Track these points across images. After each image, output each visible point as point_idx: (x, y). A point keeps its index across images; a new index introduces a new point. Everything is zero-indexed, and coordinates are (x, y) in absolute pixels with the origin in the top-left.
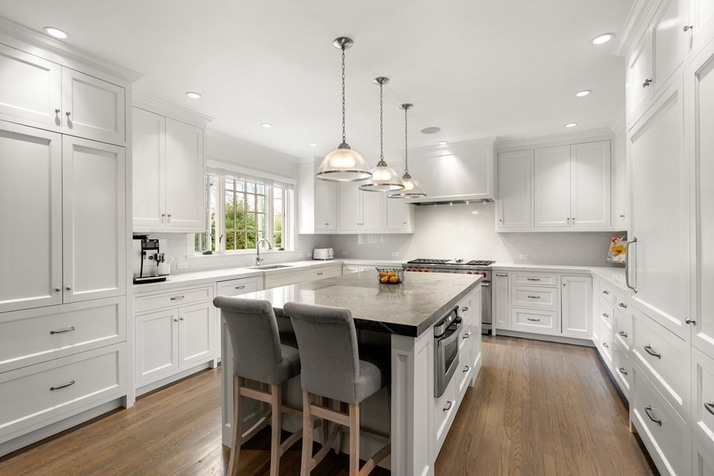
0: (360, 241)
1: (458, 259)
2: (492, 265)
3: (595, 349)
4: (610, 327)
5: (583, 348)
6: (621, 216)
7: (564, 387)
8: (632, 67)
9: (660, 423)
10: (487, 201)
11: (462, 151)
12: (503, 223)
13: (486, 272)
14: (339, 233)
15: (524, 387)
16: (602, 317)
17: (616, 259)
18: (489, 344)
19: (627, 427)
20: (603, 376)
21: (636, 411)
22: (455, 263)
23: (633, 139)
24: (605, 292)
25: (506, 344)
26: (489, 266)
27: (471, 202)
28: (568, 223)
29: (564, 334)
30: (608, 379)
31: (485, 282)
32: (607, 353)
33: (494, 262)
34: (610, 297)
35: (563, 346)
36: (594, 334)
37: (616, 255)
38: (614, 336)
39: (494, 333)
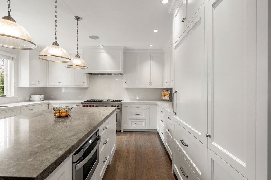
0: (63, 91)
1: (108, 99)
2: (122, 102)
3: (158, 132)
4: (164, 126)
5: (154, 133)
6: (166, 82)
7: (148, 155)
8: (175, 17)
9: (187, 176)
10: (121, 74)
11: (109, 51)
12: (127, 84)
13: (119, 105)
14: (48, 87)
15: (133, 159)
16: (161, 121)
17: (164, 98)
18: (120, 137)
19: (171, 171)
20: (161, 145)
21: (175, 165)
22: (107, 101)
23: (175, 48)
24: (162, 112)
25: (127, 136)
26: (121, 102)
27: (114, 74)
28: (150, 84)
29: (148, 128)
30: (163, 147)
31: (119, 109)
32: (162, 135)
33: (123, 100)
34: (164, 114)
35: (147, 133)
36: (158, 127)
37: (164, 97)
38: (165, 130)
39: (122, 131)
